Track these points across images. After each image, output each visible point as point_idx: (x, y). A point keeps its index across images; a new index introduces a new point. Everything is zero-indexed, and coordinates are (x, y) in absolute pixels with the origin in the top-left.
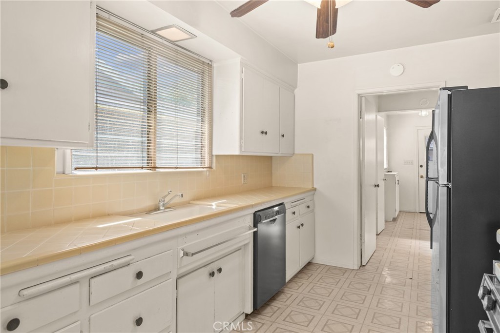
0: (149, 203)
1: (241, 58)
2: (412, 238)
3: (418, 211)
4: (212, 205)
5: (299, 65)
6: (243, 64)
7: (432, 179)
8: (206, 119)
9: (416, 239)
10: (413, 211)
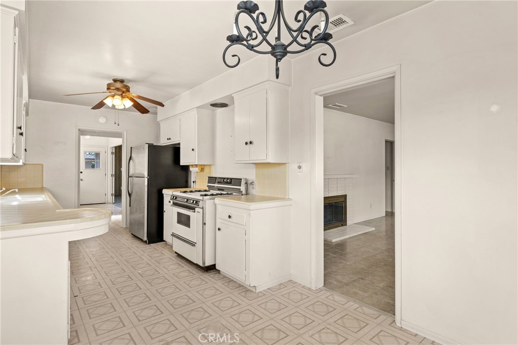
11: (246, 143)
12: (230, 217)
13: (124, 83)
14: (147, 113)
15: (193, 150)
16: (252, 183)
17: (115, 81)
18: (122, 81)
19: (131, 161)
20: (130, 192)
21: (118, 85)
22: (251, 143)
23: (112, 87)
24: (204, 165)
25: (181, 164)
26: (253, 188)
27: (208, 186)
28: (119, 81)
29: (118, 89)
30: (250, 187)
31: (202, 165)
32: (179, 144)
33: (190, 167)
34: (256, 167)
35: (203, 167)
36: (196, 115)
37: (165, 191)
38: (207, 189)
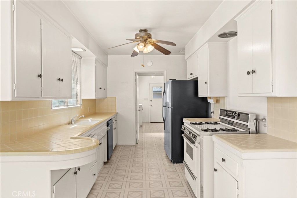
0: (68, 121)
1: (96, 57)
2: (151, 132)
3: (150, 122)
4: (89, 120)
5: (109, 56)
6: (96, 60)
7: (165, 106)
8: (79, 83)
9: (152, 132)
10: (148, 122)
11: (249, 73)
12: (223, 160)
13: (147, 32)
14: (169, 54)
15: (206, 83)
16: (263, 119)
17: (141, 31)
18: (146, 31)
19: (165, 94)
20: (164, 119)
21: (143, 34)
22: (253, 72)
23: (138, 36)
24: (220, 97)
25: (199, 96)
26: (265, 126)
27: (220, 118)
28: (142, 31)
29: (141, 37)
30: (262, 124)
31: (217, 97)
32: (197, 78)
33: (208, 98)
34: (268, 101)
35: (218, 99)
36: (208, 49)
37: (185, 120)
38: (219, 121)
